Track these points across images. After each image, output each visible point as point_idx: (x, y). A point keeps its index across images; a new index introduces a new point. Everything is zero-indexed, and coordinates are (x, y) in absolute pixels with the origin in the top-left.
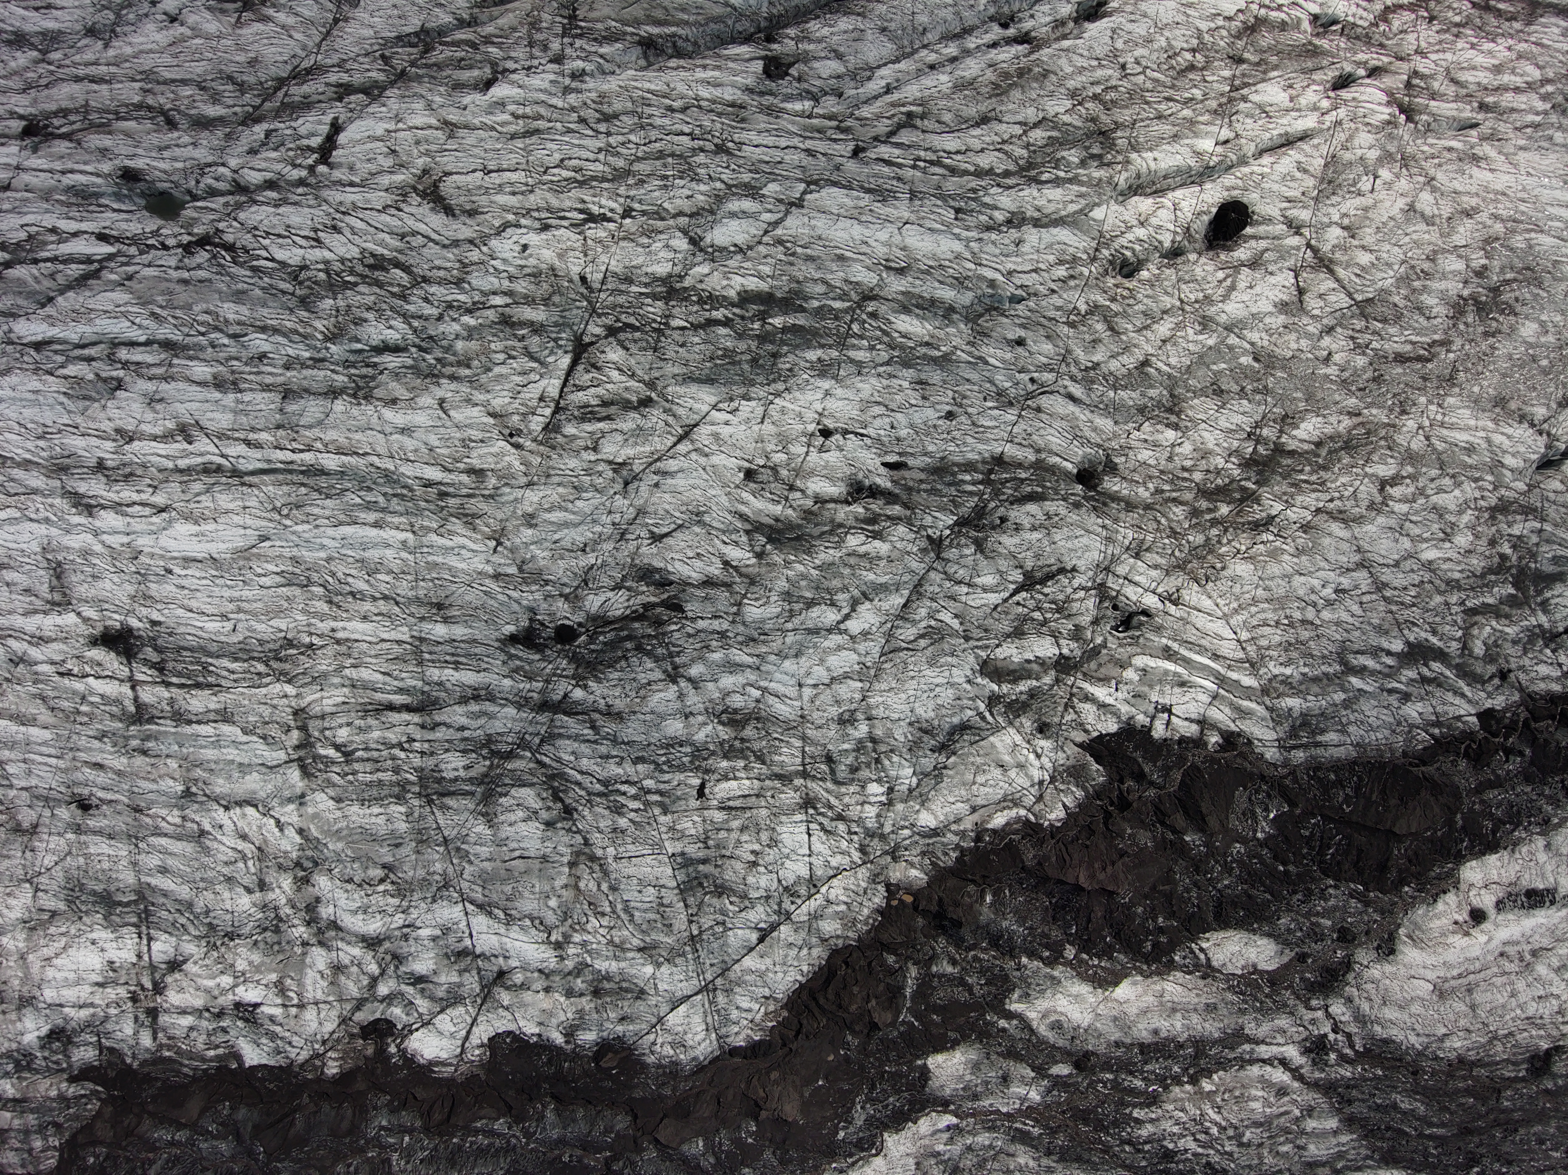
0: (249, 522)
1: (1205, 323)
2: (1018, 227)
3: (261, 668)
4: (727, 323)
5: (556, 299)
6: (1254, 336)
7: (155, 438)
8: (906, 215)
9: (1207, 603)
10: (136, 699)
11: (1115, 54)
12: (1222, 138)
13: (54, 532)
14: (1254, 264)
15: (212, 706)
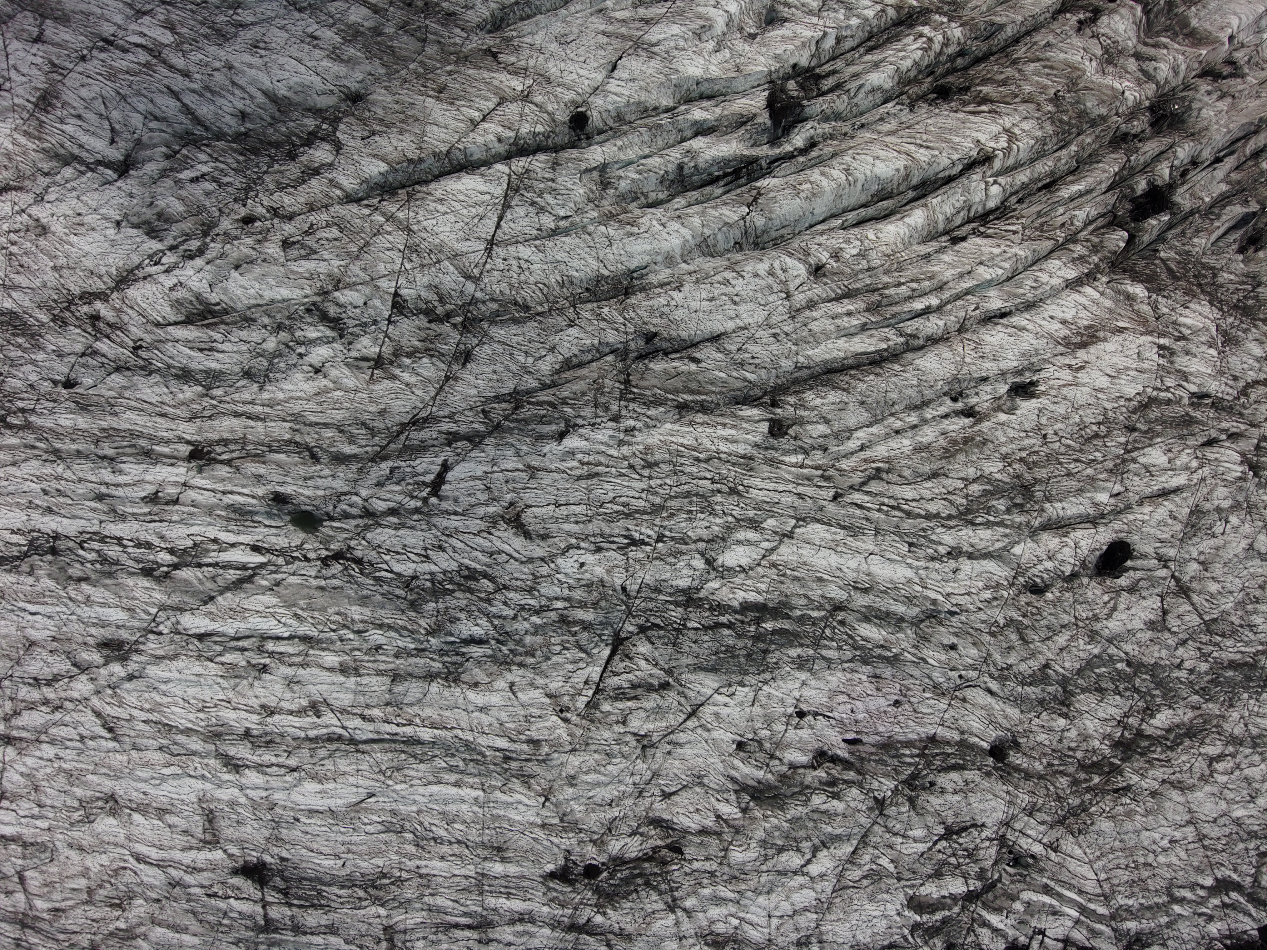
0: (361, 782)
1: (1093, 636)
2: (956, 558)
3: (361, 893)
4: (730, 625)
5: (603, 604)
6: (1128, 647)
7: (291, 713)
8: (872, 548)
9: (1078, 852)
10: (265, 915)
11: (1039, 427)
12: (1115, 491)
13: (208, 786)
14: (1132, 589)
15: (323, 922)
